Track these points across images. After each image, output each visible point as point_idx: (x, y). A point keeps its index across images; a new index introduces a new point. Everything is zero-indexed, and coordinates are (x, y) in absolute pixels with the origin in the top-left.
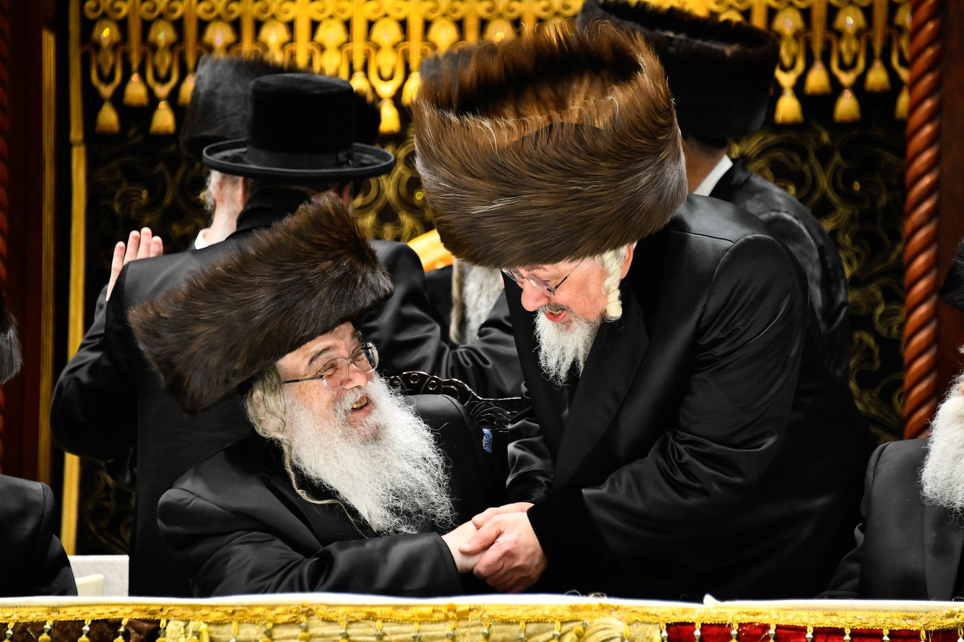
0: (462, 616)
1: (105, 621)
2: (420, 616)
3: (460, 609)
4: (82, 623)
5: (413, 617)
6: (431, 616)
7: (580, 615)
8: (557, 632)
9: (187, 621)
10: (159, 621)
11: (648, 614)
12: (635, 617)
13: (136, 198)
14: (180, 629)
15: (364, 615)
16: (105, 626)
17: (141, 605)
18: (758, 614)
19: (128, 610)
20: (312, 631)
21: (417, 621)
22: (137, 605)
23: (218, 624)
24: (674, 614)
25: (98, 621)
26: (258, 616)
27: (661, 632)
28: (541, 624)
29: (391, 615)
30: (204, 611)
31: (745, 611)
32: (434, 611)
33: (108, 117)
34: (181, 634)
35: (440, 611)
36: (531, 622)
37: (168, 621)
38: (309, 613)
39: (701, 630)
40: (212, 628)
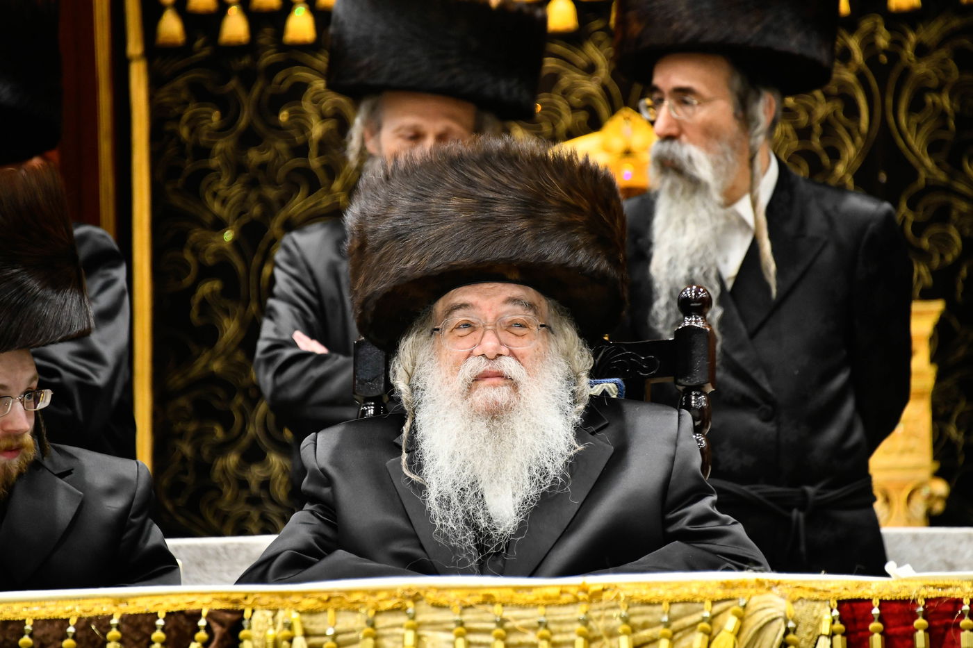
0: (596, 596)
1: (182, 612)
2: (546, 598)
3: (593, 589)
4: (155, 616)
5: (538, 599)
6: (558, 598)
7: (734, 593)
8: (707, 614)
9: (276, 611)
10: (242, 612)
11: (815, 590)
12: (799, 593)
13: (205, 121)
14: (267, 621)
15: (480, 599)
16: (182, 618)
17: (222, 593)
18: (948, 587)
19: (207, 599)
20: (420, 618)
21: (543, 604)
22: (218, 593)
23: (312, 612)
24: (846, 589)
25: (173, 613)
26: (357, 602)
27: (832, 610)
28: (689, 605)
29: (512, 597)
30: (296, 599)
31: (932, 583)
32: (562, 592)
33: (171, 26)
34: (270, 626)
35: (567, 592)
36: (676, 603)
37: (253, 611)
38: (416, 598)
39: (880, 607)
40: (305, 618)
